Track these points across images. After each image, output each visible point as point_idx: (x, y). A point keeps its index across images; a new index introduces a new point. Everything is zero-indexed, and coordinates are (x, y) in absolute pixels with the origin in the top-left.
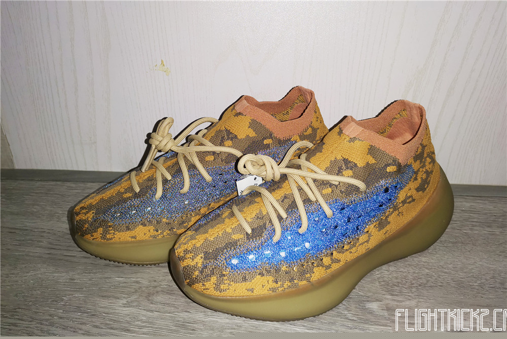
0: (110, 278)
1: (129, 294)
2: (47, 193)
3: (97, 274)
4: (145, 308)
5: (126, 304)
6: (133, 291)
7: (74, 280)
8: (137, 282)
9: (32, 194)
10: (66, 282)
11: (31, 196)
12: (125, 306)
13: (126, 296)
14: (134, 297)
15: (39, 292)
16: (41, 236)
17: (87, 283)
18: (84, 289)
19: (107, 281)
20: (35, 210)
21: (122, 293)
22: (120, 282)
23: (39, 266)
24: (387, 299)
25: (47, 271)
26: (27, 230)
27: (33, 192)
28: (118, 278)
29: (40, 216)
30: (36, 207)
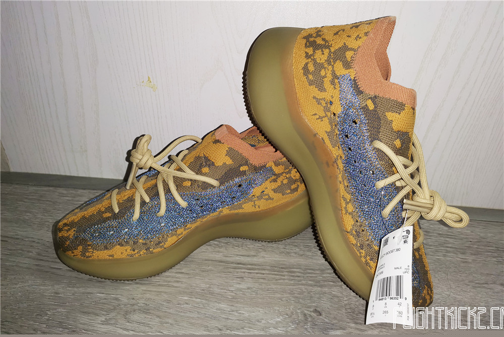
0: (92, 293)
1: (109, 311)
2: (39, 200)
3: (80, 289)
4: (122, 327)
5: (104, 321)
6: (112, 308)
7: (59, 294)
8: (117, 299)
9: (25, 200)
10: (51, 296)
11: (25, 202)
12: (103, 323)
13: (105, 313)
14: (112, 315)
15: (25, 305)
16: (31, 246)
17: (70, 298)
18: (67, 304)
19: (89, 297)
20: (27, 218)
21: (102, 309)
22: (101, 298)
23: (27, 277)
24: (351, 328)
25: (35, 284)
26: (18, 239)
27: (26, 198)
28: (100, 293)
29: (31, 224)
30: (28, 214)
